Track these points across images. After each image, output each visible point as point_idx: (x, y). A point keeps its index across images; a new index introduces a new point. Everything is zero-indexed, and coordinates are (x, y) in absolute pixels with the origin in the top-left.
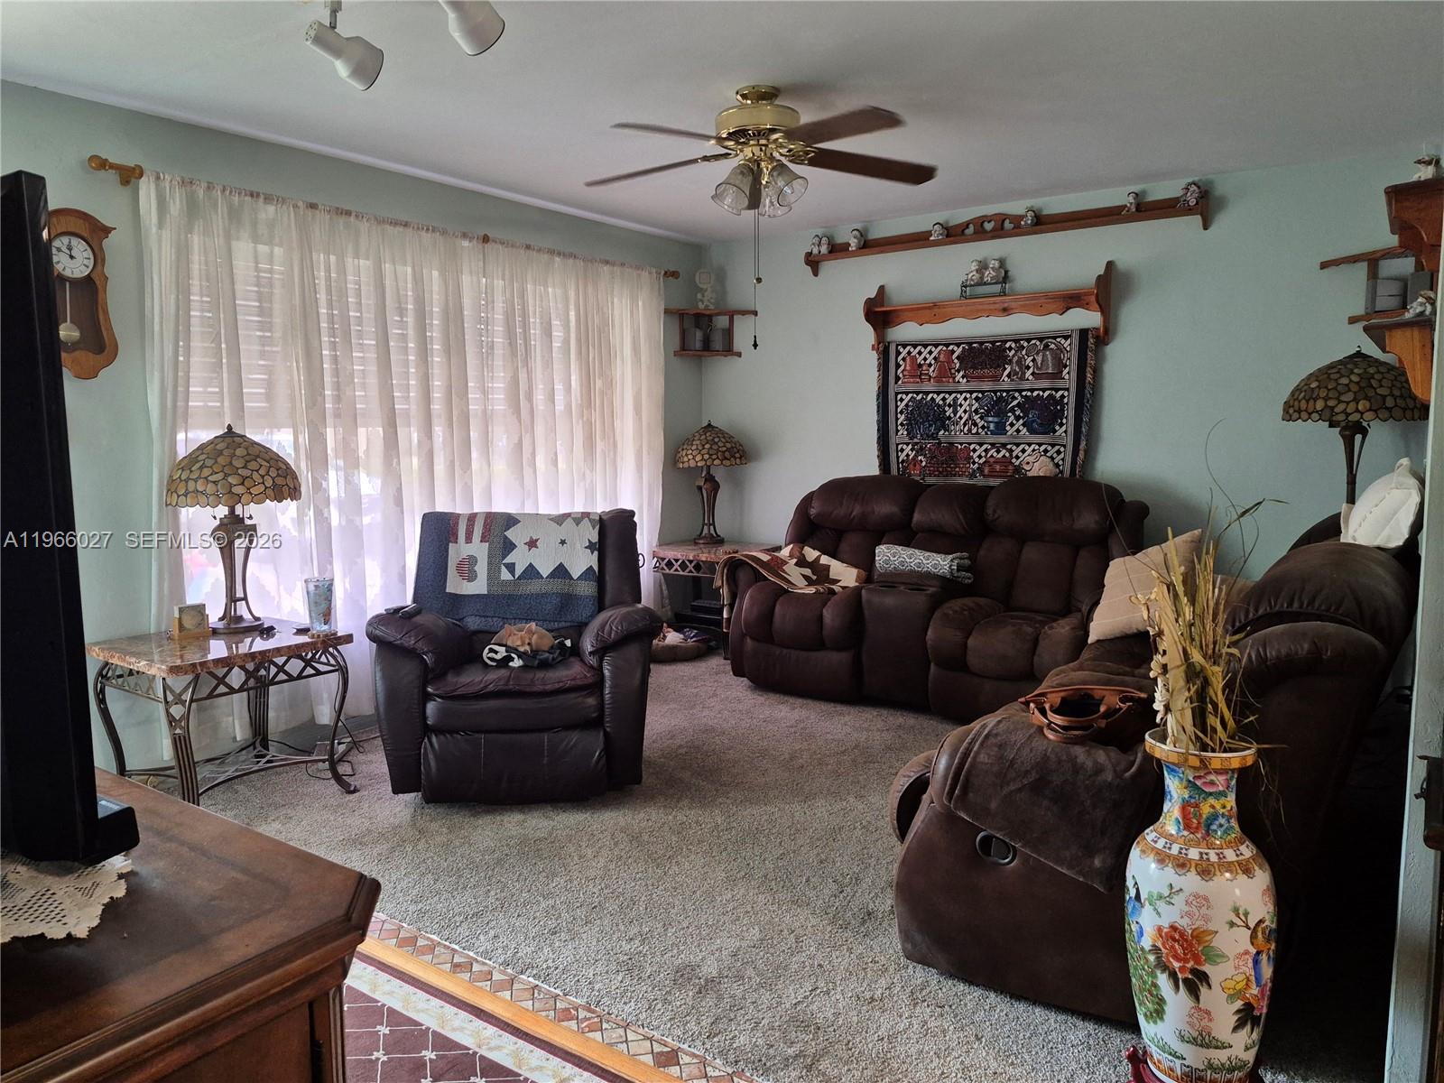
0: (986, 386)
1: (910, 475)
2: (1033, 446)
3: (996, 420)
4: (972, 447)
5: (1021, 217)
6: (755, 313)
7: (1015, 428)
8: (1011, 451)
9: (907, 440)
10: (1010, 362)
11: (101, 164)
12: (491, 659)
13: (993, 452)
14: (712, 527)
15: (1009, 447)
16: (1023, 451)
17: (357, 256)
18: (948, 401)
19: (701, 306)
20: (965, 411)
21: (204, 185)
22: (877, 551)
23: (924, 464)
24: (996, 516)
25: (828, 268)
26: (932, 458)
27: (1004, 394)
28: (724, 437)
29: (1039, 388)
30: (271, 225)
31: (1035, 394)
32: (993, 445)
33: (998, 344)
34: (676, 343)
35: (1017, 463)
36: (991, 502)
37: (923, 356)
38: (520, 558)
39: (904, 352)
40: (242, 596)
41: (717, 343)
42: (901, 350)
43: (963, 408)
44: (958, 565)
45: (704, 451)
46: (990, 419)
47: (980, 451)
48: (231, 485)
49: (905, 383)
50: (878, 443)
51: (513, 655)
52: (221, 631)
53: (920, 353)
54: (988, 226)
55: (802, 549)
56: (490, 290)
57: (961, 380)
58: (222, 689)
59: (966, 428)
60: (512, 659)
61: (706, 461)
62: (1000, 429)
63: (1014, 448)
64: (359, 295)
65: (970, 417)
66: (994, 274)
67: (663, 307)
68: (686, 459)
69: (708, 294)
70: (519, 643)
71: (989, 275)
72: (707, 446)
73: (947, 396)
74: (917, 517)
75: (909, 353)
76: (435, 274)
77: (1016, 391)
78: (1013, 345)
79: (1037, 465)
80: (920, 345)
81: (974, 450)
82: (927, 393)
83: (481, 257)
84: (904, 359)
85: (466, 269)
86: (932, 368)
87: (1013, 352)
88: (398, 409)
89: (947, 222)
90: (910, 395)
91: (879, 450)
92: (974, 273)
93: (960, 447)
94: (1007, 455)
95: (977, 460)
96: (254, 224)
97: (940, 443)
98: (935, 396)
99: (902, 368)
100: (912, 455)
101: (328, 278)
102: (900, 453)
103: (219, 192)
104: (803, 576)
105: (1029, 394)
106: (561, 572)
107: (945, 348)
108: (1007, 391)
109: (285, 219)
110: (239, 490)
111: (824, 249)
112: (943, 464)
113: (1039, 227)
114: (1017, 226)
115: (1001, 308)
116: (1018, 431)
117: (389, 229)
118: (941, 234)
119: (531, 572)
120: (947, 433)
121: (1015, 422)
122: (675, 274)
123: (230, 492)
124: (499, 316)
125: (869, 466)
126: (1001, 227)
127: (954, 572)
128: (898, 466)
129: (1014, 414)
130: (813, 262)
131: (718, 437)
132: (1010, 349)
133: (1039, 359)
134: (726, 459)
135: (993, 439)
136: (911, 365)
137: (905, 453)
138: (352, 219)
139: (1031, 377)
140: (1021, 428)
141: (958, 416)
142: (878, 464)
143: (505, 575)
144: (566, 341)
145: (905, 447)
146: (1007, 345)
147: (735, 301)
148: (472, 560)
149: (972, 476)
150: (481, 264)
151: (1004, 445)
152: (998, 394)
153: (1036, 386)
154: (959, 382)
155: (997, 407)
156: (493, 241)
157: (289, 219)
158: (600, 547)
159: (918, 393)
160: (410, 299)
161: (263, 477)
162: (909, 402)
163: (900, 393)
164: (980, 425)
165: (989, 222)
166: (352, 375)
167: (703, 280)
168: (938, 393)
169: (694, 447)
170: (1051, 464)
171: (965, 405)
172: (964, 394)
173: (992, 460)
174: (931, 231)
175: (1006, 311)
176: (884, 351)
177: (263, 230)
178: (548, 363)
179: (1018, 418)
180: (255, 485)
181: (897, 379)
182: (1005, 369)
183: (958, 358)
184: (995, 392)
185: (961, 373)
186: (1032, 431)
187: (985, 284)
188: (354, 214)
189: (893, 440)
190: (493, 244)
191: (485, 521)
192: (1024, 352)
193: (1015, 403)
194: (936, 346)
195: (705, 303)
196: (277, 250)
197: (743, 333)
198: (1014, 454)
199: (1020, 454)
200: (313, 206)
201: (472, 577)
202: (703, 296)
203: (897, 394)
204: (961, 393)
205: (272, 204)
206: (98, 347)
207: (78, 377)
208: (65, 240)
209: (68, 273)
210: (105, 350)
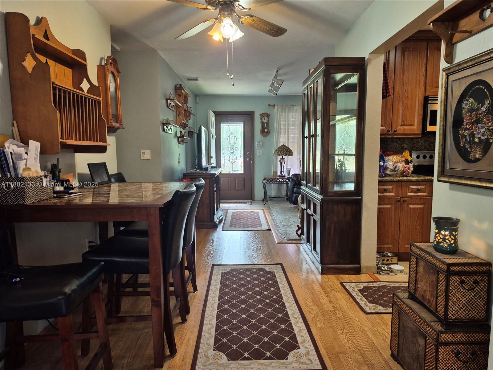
11: (269, 105)
21: (285, 105)
40: (283, 171)
52: (279, 176)
103: (287, 106)
206: (267, 132)
207: (264, 137)
208: (264, 117)
209: (264, 122)
210: (268, 133)
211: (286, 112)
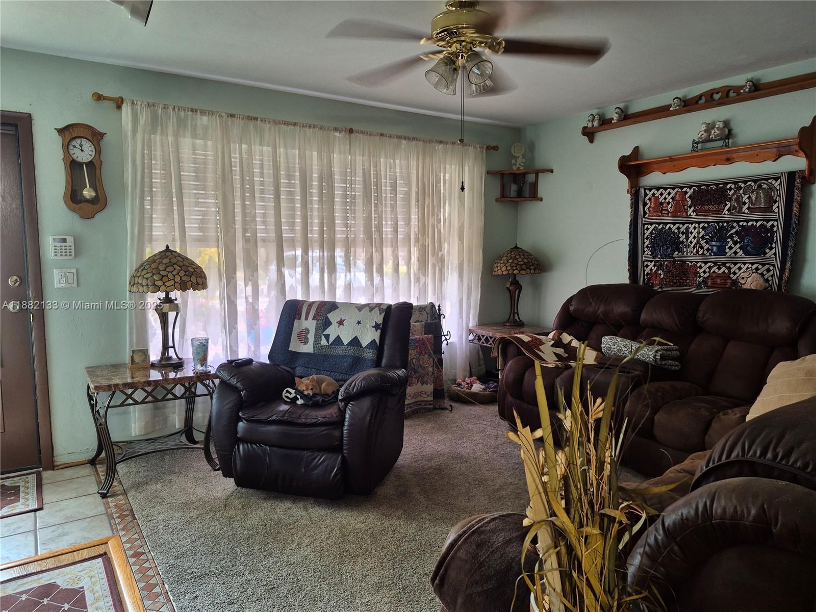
0: (711, 218)
1: (653, 284)
2: (747, 265)
3: (718, 244)
4: (699, 265)
5: (742, 87)
6: (552, 171)
7: (733, 250)
8: (729, 268)
9: (650, 258)
10: (730, 200)
11: (99, 97)
12: (287, 397)
13: (715, 269)
14: (516, 315)
15: (728, 265)
16: (740, 268)
17: (261, 145)
18: (681, 230)
19: (514, 168)
20: (694, 238)
21: (161, 106)
22: (603, 340)
23: (662, 276)
24: (705, 318)
25: (600, 137)
26: (668, 272)
27: (725, 224)
28: (523, 255)
29: (754, 219)
30: (206, 128)
31: (750, 224)
32: (715, 263)
33: (720, 186)
34: (497, 192)
35: (735, 278)
36: (702, 307)
37: (663, 197)
38: (333, 331)
39: (650, 194)
40: (172, 345)
41: (527, 193)
42: (648, 192)
43: (693, 235)
44: (661, 355)
45: (508, 264)
46: (714, 243)
47: (705, 267)
48: (155, 281)
49: (650, 216)
50: (629, 260)
51: (298, 396)
52: (157, 365)
53: (661, 194)
54: (716, 97)
55: (561, 334)
56: (353, 164)
57: (692, 214)
58: (170, 396)
59: (695, 250)
60: (298, 399)
61: (508, 271)
62: (721, 251)
63: (732, 266)
64: (262, 167)
65: (698, 242)
66: (718, 132)
67: (484, 171)
68: (496, 269)
69: (520, 160)
70: (304, 388)
71: (715, 133)
72: (510, 261)
73: (681, 226)
74: (643, 316)
75: (654, 194)
76: (315, 154)
77: (734, 221)
78: (733, 186)
79: (750, 281)
80: (662, 188)
81: (701, 267)
82: (666, 224)
83: (348, 142)
84: (650, 199)
85: (337, 149)
86: (670, 205)
87: (733, 191)
88: (285, 237)
89: (685, 96)
90: (654, 226)
91: (629, 265)
92: (703, 133)
93: (690, 264)
94: (726, 271)
95: (702, 274)
96: (194, 128)
97: (675, 261)
98: (672, 226)
99: (648, 205)
100: (654, 269)
101: (241, 158)
102: (645, 268)
103: (171, 110)
104: (555, 353)
105: (745, 224)
106: (355, 342)
107: (680, 190)
108: (727, 222)
109: (214, 124)
110: (159, 283)
111: (596, 124)
112: (676, 277)
113: (756, 93)
114: (739, 94)
115: (724, 158)
116: (736, 253)
117: (284, 127)
118: (678, 106)
119: (338, 340)
120: (680, 254)
121: (733, 246)
122: (495, 148)
123: (154, 284)
124: (359, 179)
125: (622, 277)
126: (727, 96)
127: (658, 361)
128: (644, 277)
129: (732, 239)
130: (589, 134)
131: (520, 255)
132: (730, 189)
133: (754, 197)
134: (523, 270)
135: (713, 259)
136: (655, 204)
137: (649, 268)
138: (259, 122)
139: (747, 211)
140: (738, 250)
141: (689, 241)
142: (628, 276)
143: (324, 342)
144: (408, 194)
145: (649, 263)
146: (728, 187)
147: (540, 164)
148: (307, 331)
149: (698, 286)
150: (348, 147)
151: (724, 264)
152: (721, 224)
153: (751, 218)
154: (690, 215)
155: (719, 235)
156: (356, 132)
157: (216, 124)
158: (383, 328)
159: (659, 224)
160: (297, 169)
161: (174, 276)
162: (652, 230)
163: (646, 224)
164: (705, 248)
165: (716, 94)
166: (254, 217)
167: (518, 151)
168: (674, 224)
169: (502, 262)
170: (762, 280)
171: (695, 232)
172: (694, 225)
173: (714, 275)
174: (671, 105)
175: (729, 161)
176: (635, 192)
177: (199, 131)
178: (394, 207)
179: (735, 243)
180: (169, 281)
181: (645, 213)
182: (726, 205)
183: (690, 197)
184: (718, 223)
185: (692, 209)
186: (747, 253)
187: (712, 141)
188: (259, 119)
189: (641, 258)
190: (357, 134)
191: (318, 306)
192: (741, 192)
193: (734, 231)
194: (673, 189)
195: (519, 165)
196: (209, 143)
197: (545, 185)
198: (732, 271)
199: (737, 271)
200: (232, 116)
201: (306, 342)
202: (516, 162)
203: (644, 225)
204: (692, 223)
205: (206, 116)
206: (94, 201)
207: (82, 217)
208: (79, 141)
209: (79, 160)
210: (99, 203)
211: (170, 130)
